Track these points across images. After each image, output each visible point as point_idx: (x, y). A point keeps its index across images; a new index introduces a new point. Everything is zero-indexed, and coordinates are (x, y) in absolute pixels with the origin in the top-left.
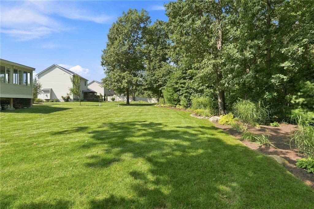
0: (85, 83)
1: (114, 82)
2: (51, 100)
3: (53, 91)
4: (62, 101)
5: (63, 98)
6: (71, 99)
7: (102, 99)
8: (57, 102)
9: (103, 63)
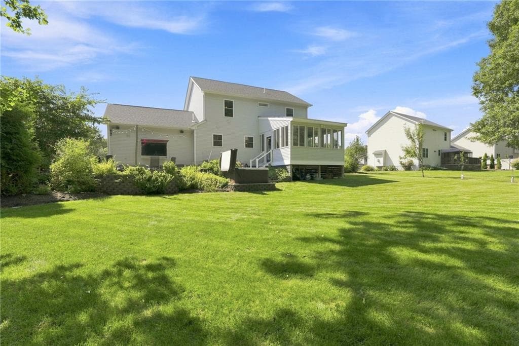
0: (446, 135)
1: (505, 125)
2: (385, 168)
3: (387, 153)
4: (400, 168)
5: (401, 164)
6: (415, 166)
7: (486, 165)
8: (392, 170)
9: (476, 89)
